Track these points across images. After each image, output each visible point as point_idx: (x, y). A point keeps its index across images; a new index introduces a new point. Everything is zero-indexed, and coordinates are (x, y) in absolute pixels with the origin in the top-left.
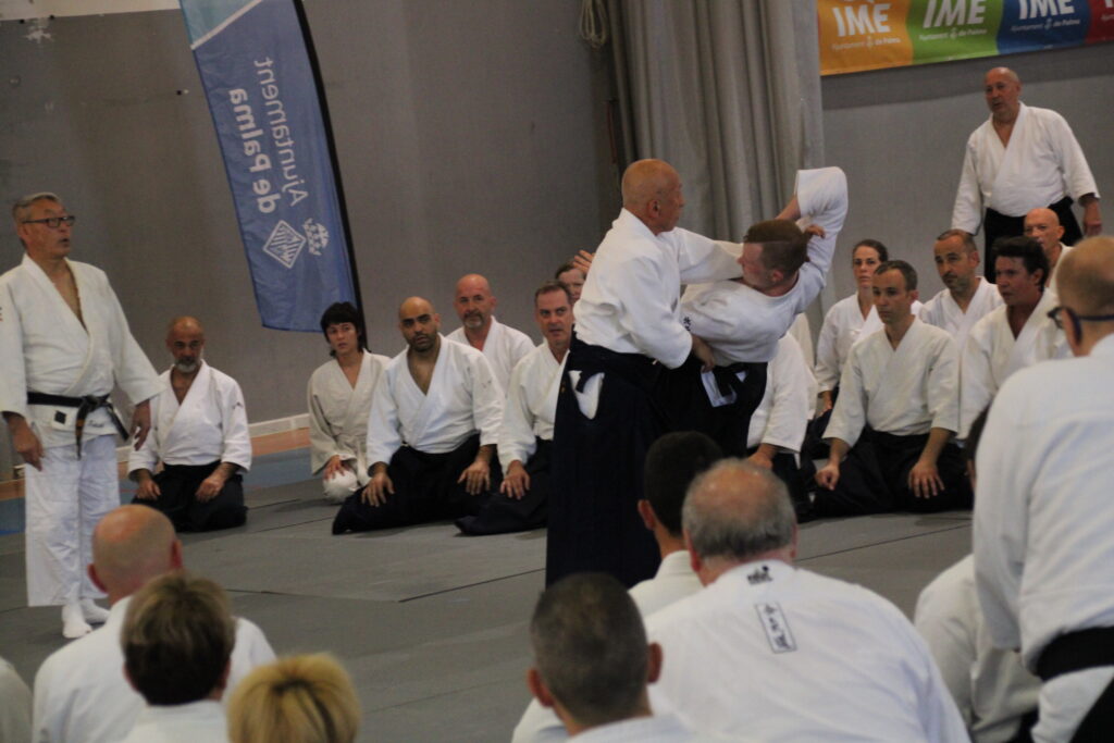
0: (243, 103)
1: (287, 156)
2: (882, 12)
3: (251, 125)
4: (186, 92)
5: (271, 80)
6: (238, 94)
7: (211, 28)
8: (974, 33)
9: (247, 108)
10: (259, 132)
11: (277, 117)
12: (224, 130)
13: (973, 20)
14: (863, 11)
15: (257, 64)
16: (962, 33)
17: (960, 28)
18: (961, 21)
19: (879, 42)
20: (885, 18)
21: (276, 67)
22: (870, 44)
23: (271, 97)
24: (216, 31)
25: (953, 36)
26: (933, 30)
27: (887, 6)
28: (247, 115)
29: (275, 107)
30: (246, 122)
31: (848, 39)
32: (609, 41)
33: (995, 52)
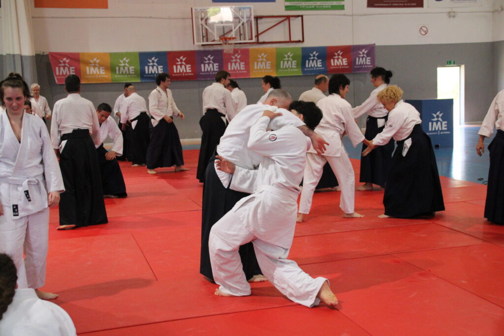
2: (103, 69)
8: (132, 76)
13: (131, 73)
14: (97, 69)
16: (129, 76)
17: (128, 75)
18: (128, 73)
19: (100, 76)
20: (104, 70)
22: (97, 77)
25: (126, 76)
26: (119, 74)
27: (104, 68)
31: (90, 75)
33: (139, 81)
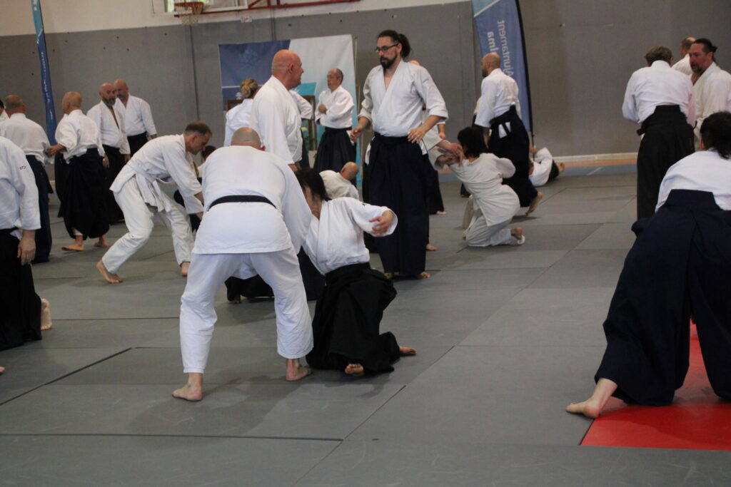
0: (492, 37)
1: (506, 58)
3: (494, 46)
4: (564, 25)
5: (504, 29)
6: (490, 34)
7: (482, 9)
9: (493, 39)
10: (497, 49)
11: (504, 43)
12: (484, 47)
15: (498, 23)
21: (505, 24)
23: (503, 36)
24: (485, 8)
28: (492, 42)
29: (504, 39)
30: (492, 45)
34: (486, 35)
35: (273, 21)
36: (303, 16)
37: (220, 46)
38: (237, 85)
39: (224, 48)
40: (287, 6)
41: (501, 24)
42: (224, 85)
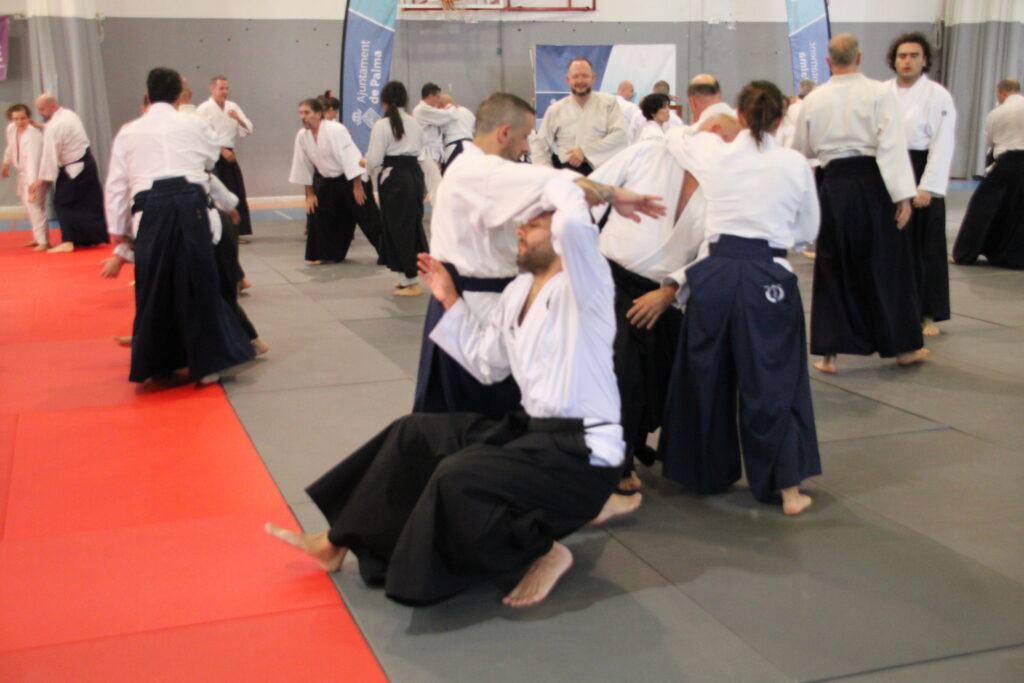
0: (803, 58)
3: (805, 66)
5: (815, 50)
6: (802, 55)
7: (797, 30)
9: (805, 60)
10: (808, 69)
11: (815, 64)
12: (796, 67)
15: (810, 44)
21: (816, 46)
23: (814, 57)
24: (800, 29)
28: (804, 63)
29: (814, 61)
32: (942, 48)
34: (797, 56)
35: (501, 24)
36: (534, 22)
37: (538, 47)
38: (551, 90)
39: (543, 49)
40: (520, 9)
41: (813, 45)
42: (538, 90)
